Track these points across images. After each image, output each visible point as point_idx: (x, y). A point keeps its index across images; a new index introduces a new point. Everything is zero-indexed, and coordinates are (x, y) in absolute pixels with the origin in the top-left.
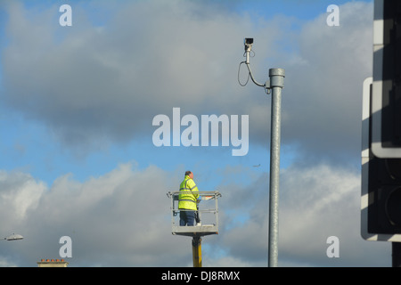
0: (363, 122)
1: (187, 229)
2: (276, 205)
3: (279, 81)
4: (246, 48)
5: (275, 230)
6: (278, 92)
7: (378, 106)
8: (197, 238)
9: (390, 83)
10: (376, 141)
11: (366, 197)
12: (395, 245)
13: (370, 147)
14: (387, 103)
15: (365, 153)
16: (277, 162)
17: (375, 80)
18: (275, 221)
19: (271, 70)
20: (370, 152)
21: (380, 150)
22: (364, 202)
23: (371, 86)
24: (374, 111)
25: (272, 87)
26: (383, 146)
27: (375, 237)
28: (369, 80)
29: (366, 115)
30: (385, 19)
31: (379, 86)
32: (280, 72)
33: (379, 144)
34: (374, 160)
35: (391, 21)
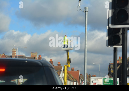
0: (107, 19)
2: (86, 39)
3: (87, 10)
4: (79, 2)
5: (86, 45)
6: (87, 13)
7: (110, 15)
8: (67, 51)
9: (113, 10)
11: (108, 37)
12: (114, 48)
13: (109, 25)
14: (113, 15)
15: (108, 27)
16: (86, 29)
17: (110, 9)
18: (86, 43)
19: (85, 8)
20: (109, 27)
22: (107, 38)
23: (109, 11)
24: (110, 17)
25: (85, 12)
26: (112, 25)
27: (110, 46)
28: (109, 10)
29: (108, 18)
31: (111, 11)
32: (87, 8)
33: (111, 25)
34: (110, 28)
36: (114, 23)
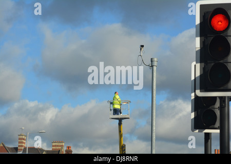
0: (192, 81)
1: (116, 116)
2: (154, 117)
3: (155, 63)
4: (141, 49)
5: (154, 128)
6: (155, 68)
7: (198, 74)
9: (203, 64)
10: (198, 89)
11: (194, 113)
12: (205, 133)
13: (195, 92)
14: (202, 73)
15: (193, 95)
16: (154, 99)
17: (196, 63)
18: (154, 124)
19: (151, 59)
20: (195, 94)
21: (199, 93)
22: (193, 115)
23: (195, 65)
24: (196, 76)
25: (152, 66)
26: (201, 91)
27: (197, 131)
28: (194, 63)
29: (193, 78)
30: (200, 37)
31: (198, 65)
32: (155, 59)
33: (199, 91)
34: (196, 97)
35: (203, 38)
36: (204, 88)
